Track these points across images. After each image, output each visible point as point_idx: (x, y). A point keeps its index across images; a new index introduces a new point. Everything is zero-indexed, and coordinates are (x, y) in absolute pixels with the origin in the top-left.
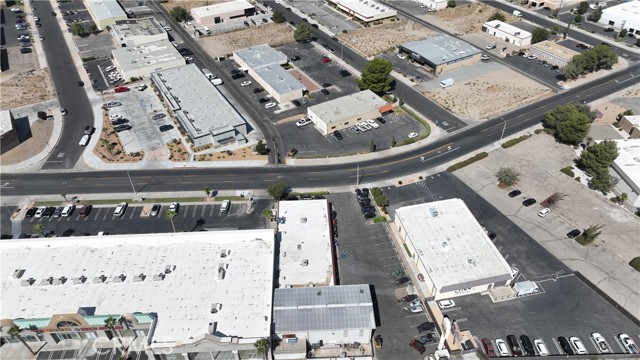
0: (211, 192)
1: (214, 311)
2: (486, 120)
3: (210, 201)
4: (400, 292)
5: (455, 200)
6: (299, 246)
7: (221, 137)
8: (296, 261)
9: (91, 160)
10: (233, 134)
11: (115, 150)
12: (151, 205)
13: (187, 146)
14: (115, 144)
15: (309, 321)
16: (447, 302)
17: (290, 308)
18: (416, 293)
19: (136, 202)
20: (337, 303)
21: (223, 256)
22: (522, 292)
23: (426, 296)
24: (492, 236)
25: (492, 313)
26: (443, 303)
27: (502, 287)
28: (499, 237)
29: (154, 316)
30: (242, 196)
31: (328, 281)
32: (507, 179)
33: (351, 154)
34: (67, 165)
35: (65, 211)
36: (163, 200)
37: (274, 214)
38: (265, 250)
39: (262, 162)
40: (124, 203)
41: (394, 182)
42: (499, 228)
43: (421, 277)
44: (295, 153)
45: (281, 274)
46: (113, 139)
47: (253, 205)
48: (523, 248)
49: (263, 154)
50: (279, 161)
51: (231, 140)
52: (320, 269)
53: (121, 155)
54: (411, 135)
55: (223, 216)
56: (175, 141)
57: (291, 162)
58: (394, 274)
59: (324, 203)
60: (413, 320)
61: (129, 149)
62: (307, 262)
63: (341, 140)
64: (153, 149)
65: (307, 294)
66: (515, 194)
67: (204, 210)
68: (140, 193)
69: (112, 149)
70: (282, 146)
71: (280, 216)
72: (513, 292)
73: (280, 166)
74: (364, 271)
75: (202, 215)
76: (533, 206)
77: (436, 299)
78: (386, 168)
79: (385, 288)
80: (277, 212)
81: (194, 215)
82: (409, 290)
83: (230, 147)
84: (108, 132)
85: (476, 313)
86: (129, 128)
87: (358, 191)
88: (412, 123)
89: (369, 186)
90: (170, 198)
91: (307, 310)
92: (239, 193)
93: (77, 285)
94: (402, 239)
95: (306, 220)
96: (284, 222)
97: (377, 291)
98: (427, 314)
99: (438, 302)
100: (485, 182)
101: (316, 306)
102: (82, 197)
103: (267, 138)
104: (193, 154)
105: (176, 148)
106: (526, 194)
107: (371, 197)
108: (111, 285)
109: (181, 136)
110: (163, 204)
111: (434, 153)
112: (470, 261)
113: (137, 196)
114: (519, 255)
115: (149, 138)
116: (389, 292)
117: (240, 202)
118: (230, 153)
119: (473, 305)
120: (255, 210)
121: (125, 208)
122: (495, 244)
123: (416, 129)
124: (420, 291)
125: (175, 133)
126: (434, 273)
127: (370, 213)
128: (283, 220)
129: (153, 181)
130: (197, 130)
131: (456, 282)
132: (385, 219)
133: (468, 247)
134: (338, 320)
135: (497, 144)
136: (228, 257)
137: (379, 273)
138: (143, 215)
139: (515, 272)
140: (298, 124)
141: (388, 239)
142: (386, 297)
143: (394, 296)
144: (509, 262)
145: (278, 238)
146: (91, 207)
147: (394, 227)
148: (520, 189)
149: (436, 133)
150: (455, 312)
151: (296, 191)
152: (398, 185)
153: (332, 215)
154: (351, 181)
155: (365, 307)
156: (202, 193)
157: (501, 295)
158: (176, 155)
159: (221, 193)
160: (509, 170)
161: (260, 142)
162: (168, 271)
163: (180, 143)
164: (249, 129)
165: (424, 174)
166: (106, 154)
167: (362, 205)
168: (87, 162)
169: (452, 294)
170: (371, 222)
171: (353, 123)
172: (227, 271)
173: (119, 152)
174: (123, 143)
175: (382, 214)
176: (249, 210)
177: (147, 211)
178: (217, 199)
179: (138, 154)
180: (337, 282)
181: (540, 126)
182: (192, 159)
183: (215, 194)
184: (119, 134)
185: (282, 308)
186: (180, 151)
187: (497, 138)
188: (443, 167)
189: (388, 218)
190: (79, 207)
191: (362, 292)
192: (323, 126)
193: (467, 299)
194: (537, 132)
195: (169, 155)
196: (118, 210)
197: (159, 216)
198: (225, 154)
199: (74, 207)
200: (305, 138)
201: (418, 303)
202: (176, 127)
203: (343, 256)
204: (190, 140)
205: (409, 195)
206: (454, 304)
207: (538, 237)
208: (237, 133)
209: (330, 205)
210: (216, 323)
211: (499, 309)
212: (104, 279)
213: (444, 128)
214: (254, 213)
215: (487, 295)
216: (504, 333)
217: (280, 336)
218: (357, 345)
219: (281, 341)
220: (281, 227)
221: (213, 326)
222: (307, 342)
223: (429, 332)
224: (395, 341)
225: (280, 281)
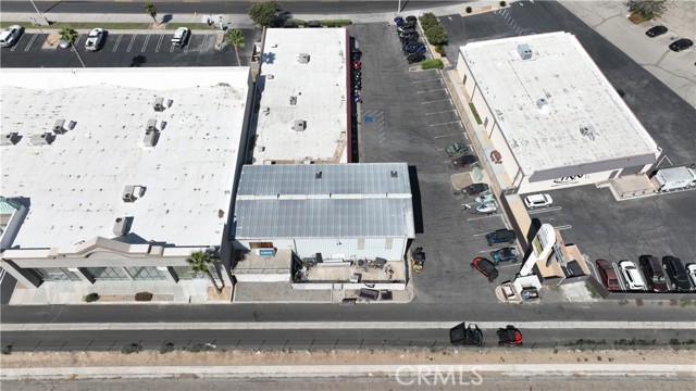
0: (160, 16)
1: (129, 198)
3: (159, 30)
4: (458, 180)
5: (561, 34)
6: (293, 100)
8: (285, 122)
15: (297, 221)
16: (540, 198)
17: (266, 197)
18: (486, 180)
19: (39, 26)
20: (350, 192)
21: (159, 108)
22: (668, 186)
23: (504, 187)
25: (614, 218)
26: (532, 199)
27: (634, 177)
29: (24, 203)
31: (337, 156)
32: (643, 9)
36: (83, 25)
37: (258, 50)
38: (232, 102)
40: (17, 27)
41: (458, 9)
42: (629, 83)
43: (496, 156)
45: (259, 142)
47: (226, 37)
52: (327, 137)
55: (176, 52)
58: (451, 149)
59: (341, 34)
60: (478, 225)
62: (304, 125)
65: (297, 176)
66: (656, 32)
67: (146, 43)
68: (46, 14)
71: (266, 51)
72: (652, 185)
74: (401, 144)
75: (143, 50)
76: (687, 50)
77: (520, 192)
79: (435, 172)
80: (263, 48)
81: (129, 49)
82: (474, 177)
85: (588, 216)
87: (399, 20)
89: (417, 13)
91: (296, 201)
94: (467, 96)
95: (308, 58)
96: (271, 62)
97: (421, 177)
98: (504, 216)
99: (523, 197)
100: (607, 13)
101: (312, 197)
106: (676, 33)
107: (420, 29)
110: (82, 31)
112: (584, 131)
113: (40, 18)
116: (440, 178)
117: (206, 32)
119: (582, 203)
120: (230, 43)
121: (18, 34)
124: (493, 178)
126: (521, 148)
127: (415, 53)
128: (271, 58)
131: (559, 164)
132: (440, 65)
133: (581, 107)
134: (347, 220)
136: (168, 112)
137: (426, 147)
138: (46, 46)
141: (443, 96)
142: (435, 186)
143: (449, 185)
145: (257, 87)
147: (455, 77)
148: (665, 25)
150: (551, 214)
151: (297, 17)
152: (464, 14)
153: (353, 56)
154: (390, 5)
155: (398, 200)
156: (144, 17)
157: (630, 189)
159: (177, 18)
162: (60, 130)
167: (405, 41)
169: (548, 185)
170: (418, 68)
172: (163, 134)
175: (437, 56)
176: (219, 44)
177: (54, 40)
178: (170, 27)
180: (354, 157)
183: (167, 19)
185: (252, 197)
189: (445, 61)
191: (394, 175)
193: (573, 195)
201: (489, 198)
203: (367, 119)
205: (483, 28)
206: (550, 201)
209: (351, 41)
210: (130, 220)
211: (628, 210)
214: (226, 48)
215: (607, 189)
216: (634, 251)
217: (246, 244)
218: (380, 263)
219: (247, 251)
220: (266, 69)
221: (122, 224)
222: (294, 256)
223: (505, 245)
224: (446, 259)
225: (256, 153)
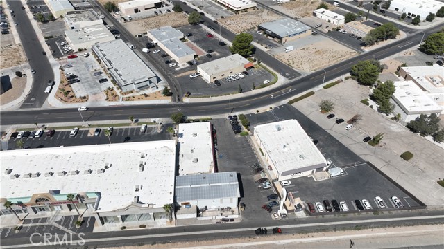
0: (134, 120)
1: (137, 190)
2: (314, 72)
3: (134, 126)
4: (256, 177)
5: (292, 120)
6: (192, 151)
7: (140, 85)
8: (190, 159)
9: (53, 101)
10: (148, 83)
11: (69, 95)
12: (95, 129)
13: (118, 92)
14: (69, 91)
15: (198, 194)
16: (286, 182)
17: (186, 187)
18: (267, 177)
19: (85, 127)
20: (216, 183)
21: (142, 157)
22: (333, 175)
23: (273, 179)
24: (315, 142)
25: (314, 188)
26: (283, 182)
27: (321, 172)
28: (320, 143)
29: (99, 194)
30: (155, 122)
31: (210, 171)
32: (326, 107)
33: (226, 95)
34: (37, 106)
35: (37, 133)
36: (103, 126)
37: (176, 132)
38: (169, 153)
39: (167, 101)
40: (77, 128)
41: (254, 111)
42: (321, 137)
43: (270, 168)
44: (189, 94)
45: (180, 167)
46: (67, 88)
47: (162, 127)
48: (335, 149)
49: (168, 95)
50: (179, 100)
51: (146, 87)
52: (205, 163)
53: (74, 98)
54: (265, 82)
55: (142, 135)
56: (109, 89)
57: (186, 100)
58: (253, 166)
59: (208, 124)
60: (264, 193)
61: (79, 94)
62: (197, 160)
63: (219, 86)
64: (95, 94)
65: (197, 179)
66: (331, 116)
67: (129, 131)
68: (87, 122)
69: (67, 94)
70: (181, 91)
71: (180, 133)
72: (328, 175)
73: (180, 103)
74: (234, 165)
75: (129, 134)
76: (342, 123)
77: (279, 180)
78: (249, 102)
79: (247, 175)
80: (178, 131)
81: (123, 134)
82: (262, 176)
83: (146, 92)
84: (64, 84)
85: (305, 188)
86: (78, 81)
87: (230, 117)
88: (266, 74)
89: (237, 114)
90: (107, 124)
91: (197, 187)
92: (152, 120)
93: (47, 178)
94: (258, 145)
95: (196, 135)
97: (242, 177)
98: (274, 189)
99: (280, 182)
100: (312, 110)
101: (203, 185)
102: (48, 125)
103: (171, 86)
104: (121, 97)
105: (110, 93)
106: (338, 117)
107: (239, 120)
108: (69, 177)
109: (113, 86)
110: (102, 128)
111: (280, 93)
112: (300, 156)
113: (85, 123)
114: (332, 153)
115: (92, 87)
116: (249, 177)
117: (153, 126)
118: (146, 95)
119: (302, 183)
120: (164, 130)
121: (77, 131)
122: (317, 147)
123: (269, 78)
124: (269, 176)
125: (109, 84)
126: (278, 164)
127: (237, 130)
128: (181, 135)
129: (95, 114)
130: (124, 81)
131: (292, 169)
132: (247, 134)
133: (299, 147)
134: (216, 193)
135: (321, 87)
136: (146, 158)
137: (244, 166)
138: (89, 135)
139: (329, 163)
140: (191, 76)
141: (249, 146)
142: (248, 180)
143: (253, 179)
144: (326, 157)
145: (178, 146)
146: (54, 131)
147: (253, 138)
148: (334, 113)
149: (282, 80)
150: (291, 187)
151: (189, 118)
152: (256, 113)
153: (213, 132)
154: (226, 111)
155: (233, 185)
156: (128, 121)
157: (320, 177)
158: (110, 97)
159: (140, 120)
160: (327, 102)
161: (166, 88)
162: (107, 167)
163: (112, 90)
164: (159, 80)
165: (273, 106)
166: (63, 98)
167: (233, 125)
168: (50, 103)
169: (289, 177)
170: (239, 136)
171: (228, 75)
172: (145, 166)
173: (72, 97)
174: (75, 91)
175: (246, 130)
176: (159, 131)
177: (92, 132)
178: (138, 124)
179: (84, 98)
180: (216, 171)
181: (348, 75)
182: (121, 100)
183: (136, 121)
184: (72, 85)
185: (181, 187)
186: (113, 95)
187: (321, 83)
188: (285, 101)
189: (249, 132)
190: (46, 131)
191: (232, 176)
192: (207, 78)
193: (299, 180)
194: (347, 78)
195: (106, 97)
196: (73, 132)
197: (100, 136)
198: (143, 96)
199: (43, 131)
200: (196, 85)
201: (268, 183)
202: (109, 80)
203: (221, 157)
204: (120, 87)
205: (263, 119)
206: (290, 183)
207: (345, 142)
208: (151, 82)
209: (212, 126)
210: (139, 197)
211: (319, 185)
212: (65, 173)
213: (287, 77)
214: (162, 132)
215: (312, 177)
216: (321, 199)
217: (180, 204)
218: (229, 208)
219: (180, 207)
220: (180, 140)
221: (136, 198)
222: (197, 208)
223: (274, 199)
224: (253, 206)
225: (180, 171)
